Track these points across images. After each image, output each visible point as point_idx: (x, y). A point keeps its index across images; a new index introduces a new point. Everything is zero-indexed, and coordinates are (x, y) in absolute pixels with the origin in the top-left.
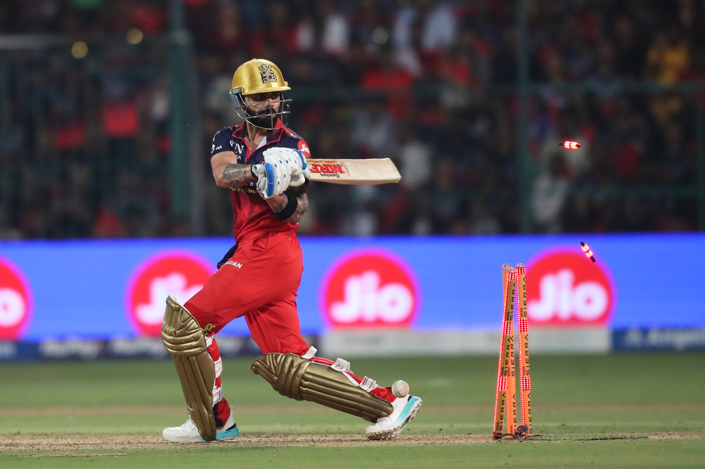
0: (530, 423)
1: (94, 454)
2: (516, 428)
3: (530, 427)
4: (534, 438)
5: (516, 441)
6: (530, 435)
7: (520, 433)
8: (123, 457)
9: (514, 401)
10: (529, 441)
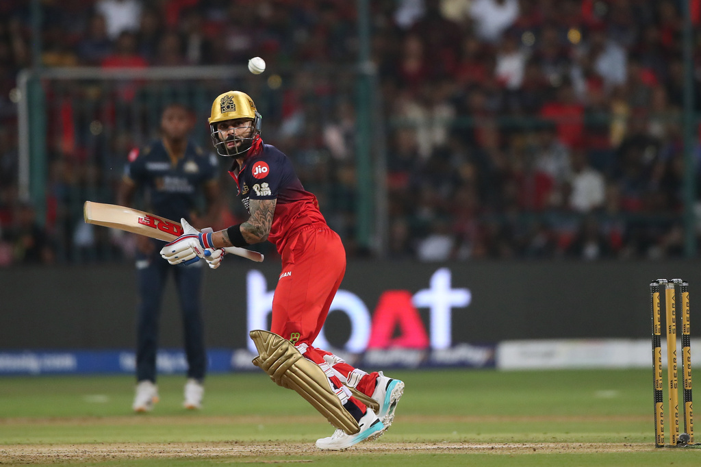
0: (692, 433)
1: (281, 461)
2: (678, 437)
3: (691, 436)
4: (696, 446)
5: (678, 450)
6: (692, 443)
7: (683, 442)
8: (309, 463)
9: (676, 411)
10: (691, 450)
